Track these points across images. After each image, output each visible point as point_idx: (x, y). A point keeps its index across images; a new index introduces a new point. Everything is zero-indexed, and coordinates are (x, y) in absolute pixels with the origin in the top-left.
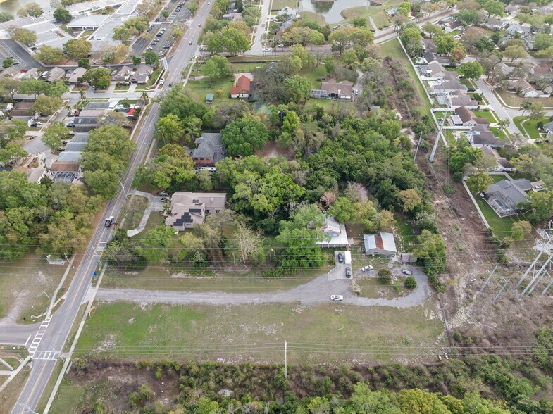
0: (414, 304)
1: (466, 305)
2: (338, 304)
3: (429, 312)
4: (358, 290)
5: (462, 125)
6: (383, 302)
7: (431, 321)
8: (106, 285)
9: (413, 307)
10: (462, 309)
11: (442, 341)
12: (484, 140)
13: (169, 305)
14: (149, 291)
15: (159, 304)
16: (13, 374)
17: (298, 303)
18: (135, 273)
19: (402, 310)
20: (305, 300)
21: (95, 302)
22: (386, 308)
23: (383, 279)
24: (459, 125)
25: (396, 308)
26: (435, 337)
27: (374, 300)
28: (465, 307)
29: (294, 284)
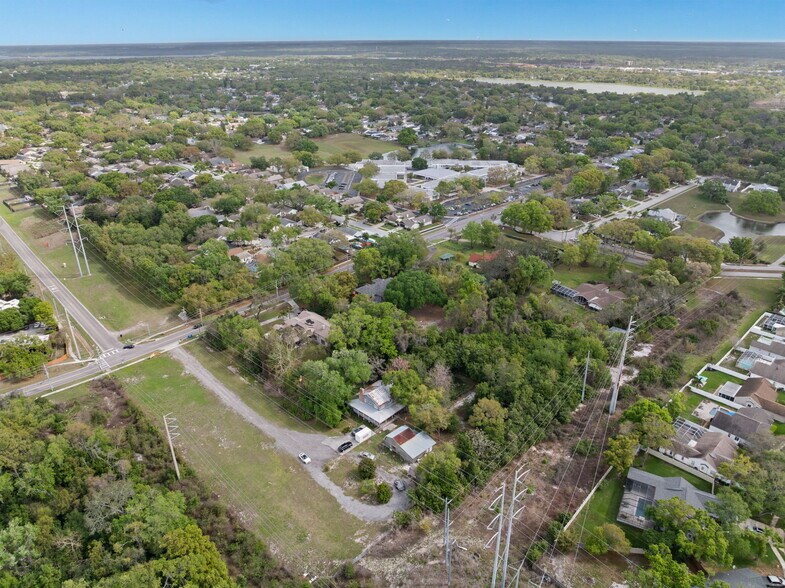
0: (360, 517)
1: (414, 560)
2: (299, 463)
3: (365, 534)
4: (331, 468)
5: (732, 399)
6: (336, 491)
7: (353, 542)
8: (187, 348)
9: (355, 518)
10: (400, 561)
11: (332, 566)
12: (735, 427)
13: (199, 382)
14: (201, 367)
15: (194, 378)
16: (77, 361)
17: (273, 441)
18: (211, 351)
19: (343, 512)
20: (281, 443)
21: (166, 353)
22: (332, 499)
23: (365, 472)
24: (728, 398)
25: (339, 506)
26: (334, 556)
27: (332, 484)
28: (408, 560)
29: (291, 425)
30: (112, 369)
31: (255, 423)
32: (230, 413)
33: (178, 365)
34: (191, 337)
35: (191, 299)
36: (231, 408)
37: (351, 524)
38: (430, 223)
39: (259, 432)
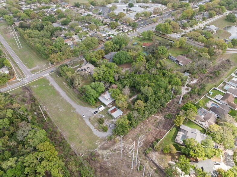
0: (98, 136)
1: (112, 151)
2: (81, 117)
3: (99, 142)
4: (91, 119)
6: (92, 127)
7: (95, 144)
8: (51, 75)
9: (96, 136)
10: (108, 151)
11: (88, 151)
12: (218, 111)
13: (54, 88)
14: (55, 82)
15: (53, 86)
16: (18, 80)
17: (75, 109)
18: (58, 77)
19: (93, 134)
20: (77, 110)
21: (44, 77)
22: (90, 129)
23: (101, 121)
24: (218, 100)
25: (92, 132)
26: (89, 148)
27: (91, 124)
28: (110, 151)
29: (81, 104)
30: (28, 82)
31: (70, 103)
32: (63, 99)
33: (48, 82)
34: (52, 72)
35: (52, 59)
36: (63, 97)
37: (95, 138)
38: (132, 29)
39: (71, 106)
